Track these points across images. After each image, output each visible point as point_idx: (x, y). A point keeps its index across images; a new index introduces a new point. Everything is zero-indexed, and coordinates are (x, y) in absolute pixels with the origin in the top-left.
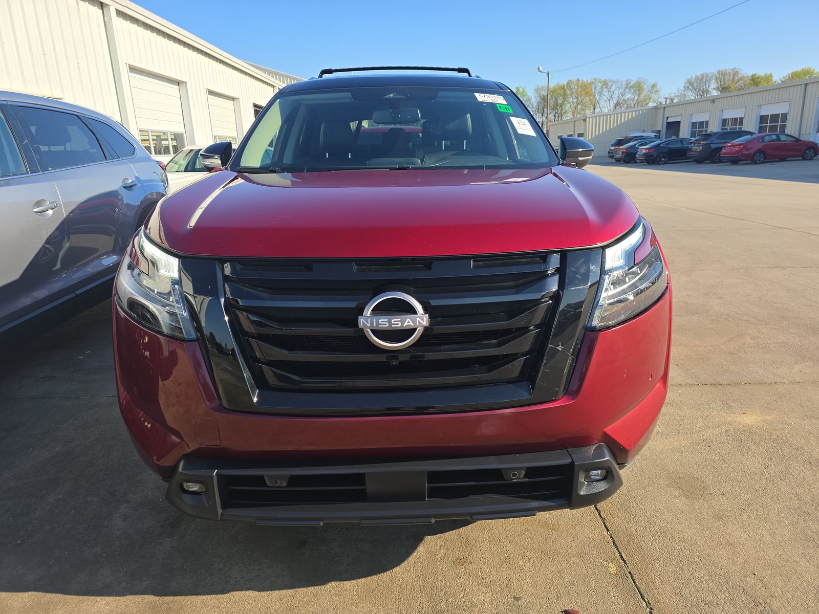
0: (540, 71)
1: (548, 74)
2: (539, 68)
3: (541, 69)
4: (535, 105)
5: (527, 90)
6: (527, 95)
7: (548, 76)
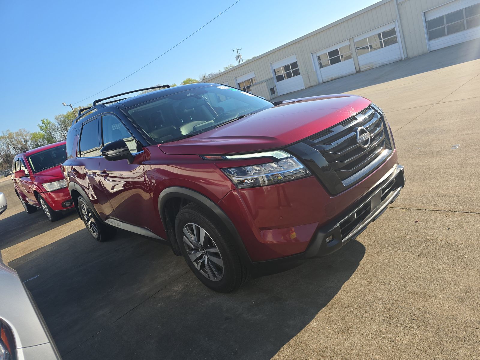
0: (65, 105)
1: (71, 106)
2: (63, 104)
3: (65, 104)
4: (59, 127)
5: (50, 120)
6: (51, 123)
7: (71, 107)
